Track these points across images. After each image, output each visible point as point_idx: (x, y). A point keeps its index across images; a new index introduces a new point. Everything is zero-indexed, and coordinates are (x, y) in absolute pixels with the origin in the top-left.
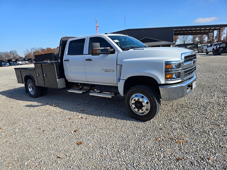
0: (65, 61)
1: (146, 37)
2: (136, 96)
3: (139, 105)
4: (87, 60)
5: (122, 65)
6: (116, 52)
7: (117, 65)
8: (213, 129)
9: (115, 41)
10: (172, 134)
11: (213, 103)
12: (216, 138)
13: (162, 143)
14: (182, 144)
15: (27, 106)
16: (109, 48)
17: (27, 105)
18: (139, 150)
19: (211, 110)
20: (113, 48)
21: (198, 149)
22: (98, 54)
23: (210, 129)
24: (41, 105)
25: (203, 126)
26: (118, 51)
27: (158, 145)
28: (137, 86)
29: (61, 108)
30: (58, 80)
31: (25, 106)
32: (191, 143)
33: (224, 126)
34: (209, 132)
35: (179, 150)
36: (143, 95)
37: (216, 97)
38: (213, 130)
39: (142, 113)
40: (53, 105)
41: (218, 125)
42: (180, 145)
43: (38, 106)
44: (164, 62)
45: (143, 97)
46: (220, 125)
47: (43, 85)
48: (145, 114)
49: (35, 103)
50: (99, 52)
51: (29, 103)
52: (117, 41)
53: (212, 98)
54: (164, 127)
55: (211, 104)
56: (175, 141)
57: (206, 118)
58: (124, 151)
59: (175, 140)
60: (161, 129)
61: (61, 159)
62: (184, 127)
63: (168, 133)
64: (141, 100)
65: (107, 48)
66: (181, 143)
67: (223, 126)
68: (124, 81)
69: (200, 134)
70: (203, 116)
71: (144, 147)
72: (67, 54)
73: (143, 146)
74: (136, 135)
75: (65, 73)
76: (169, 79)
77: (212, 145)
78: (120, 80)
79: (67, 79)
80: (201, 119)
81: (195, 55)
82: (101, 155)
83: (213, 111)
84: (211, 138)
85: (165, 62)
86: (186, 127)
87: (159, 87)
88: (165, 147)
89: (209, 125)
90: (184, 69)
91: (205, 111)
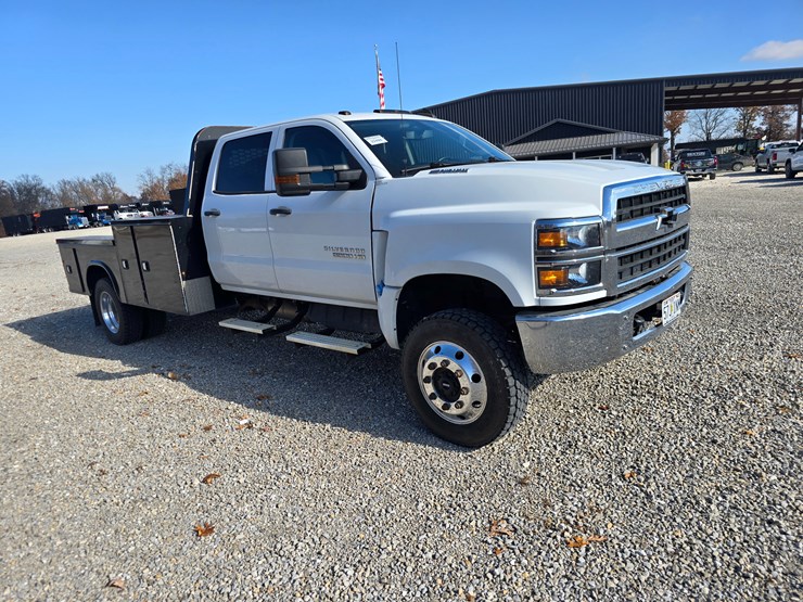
0: (207, 214)
1: (560, 120)
2: (438, 350)
3: (448, 384)
4: (274, 212)
5: (387, 232)
6: (370, 183)
7: (372, 230)
8: (731, 490)
9: (369, 139)
10: (556, 507)
11: (758, 377)
12: (731, 530)
13: (509, 542)
14: (587, 550)
15: (84, 375)
16: (345, 167)
17: (86, 370)
18: (409, 569)
19: (742, 406)
20: (361, 168)
21: (643, 578)
22: (305, 191)
23: (718, 489)
24: (134, 374)
25: (692, 476)
26: (377, 178)
27: (490, 553)
28: (441, 314)
29: (194, 387)
30: (183, 283)
31: (79, 375)
32: (622, 551)
33: (780, 479)
34: (709, 501)
35: (566, 576)
36: (461, 349)
37: (779, 353)
38: (728, 497)
39: (462, 417)
40: (170, 375)
41: (755, 474)
42: (575, 555)
43: (120, 376)
44: (534, 223)
45: (459, 356)
46: (760, 476)
47: (142, 303)
48: (472, 419)
49: (116, 366)
50: (305, 184)
51: (95, 364)
52: (378, 140)
53: (761, 359)
54: (539, 474)
55: (749, 382)
56: (559, 537)
57: (714, 442)
58: (351, 572)
59: (562, 535)
60: (522, 483)
61: (116, 590)
62: (614, 477)
63: (545, 501)
64: (453, 366)
65: (337, 167)
66: (583, 549)
67: (774, 477)
68: (395, 294)
69: (668, 511)
70: (705, 430)
71: (434, 557)
72: (213, 189)
73: (430, 555)
74: (421, 505)
75: (210, 260)
76: (554, 290)
77: (705, 564)
78: (384, 289)
79: (217, 280)
80: (694, 443)
81: (683, 189)
82: (263, 585)
83: (751, 411)
84: (709, 532)
85: (538, 221)
86: (622, 477)
87: (517, 317)
88: (513, 562)
89: (717, 472)
90: (618, 250)
91: (717, 411)
